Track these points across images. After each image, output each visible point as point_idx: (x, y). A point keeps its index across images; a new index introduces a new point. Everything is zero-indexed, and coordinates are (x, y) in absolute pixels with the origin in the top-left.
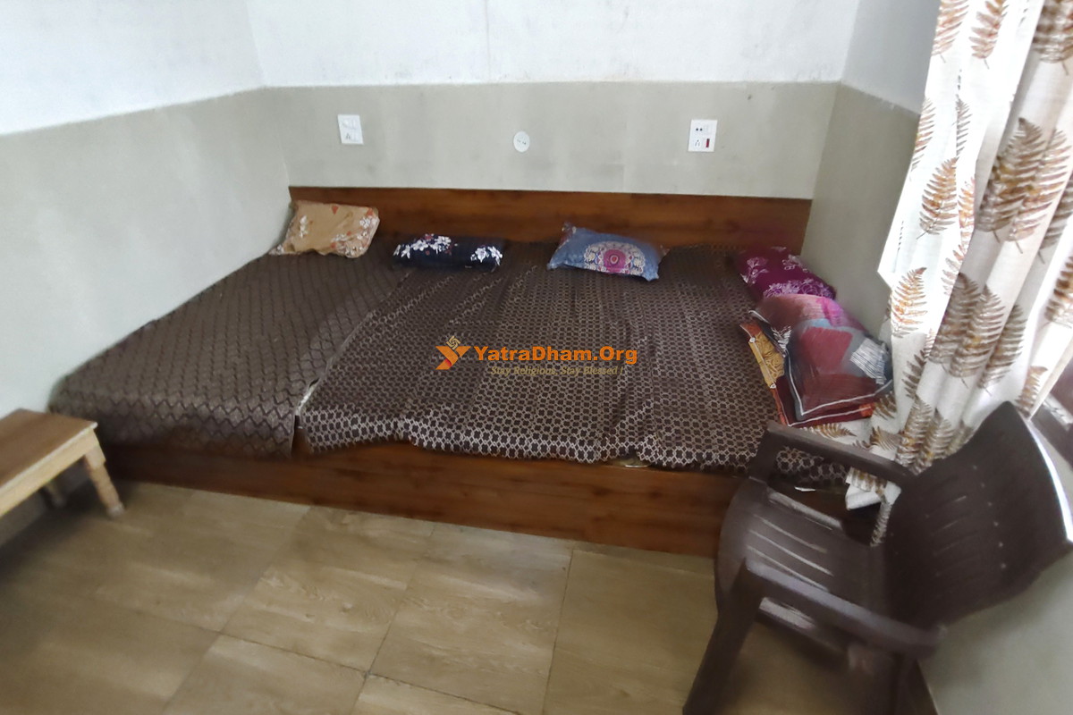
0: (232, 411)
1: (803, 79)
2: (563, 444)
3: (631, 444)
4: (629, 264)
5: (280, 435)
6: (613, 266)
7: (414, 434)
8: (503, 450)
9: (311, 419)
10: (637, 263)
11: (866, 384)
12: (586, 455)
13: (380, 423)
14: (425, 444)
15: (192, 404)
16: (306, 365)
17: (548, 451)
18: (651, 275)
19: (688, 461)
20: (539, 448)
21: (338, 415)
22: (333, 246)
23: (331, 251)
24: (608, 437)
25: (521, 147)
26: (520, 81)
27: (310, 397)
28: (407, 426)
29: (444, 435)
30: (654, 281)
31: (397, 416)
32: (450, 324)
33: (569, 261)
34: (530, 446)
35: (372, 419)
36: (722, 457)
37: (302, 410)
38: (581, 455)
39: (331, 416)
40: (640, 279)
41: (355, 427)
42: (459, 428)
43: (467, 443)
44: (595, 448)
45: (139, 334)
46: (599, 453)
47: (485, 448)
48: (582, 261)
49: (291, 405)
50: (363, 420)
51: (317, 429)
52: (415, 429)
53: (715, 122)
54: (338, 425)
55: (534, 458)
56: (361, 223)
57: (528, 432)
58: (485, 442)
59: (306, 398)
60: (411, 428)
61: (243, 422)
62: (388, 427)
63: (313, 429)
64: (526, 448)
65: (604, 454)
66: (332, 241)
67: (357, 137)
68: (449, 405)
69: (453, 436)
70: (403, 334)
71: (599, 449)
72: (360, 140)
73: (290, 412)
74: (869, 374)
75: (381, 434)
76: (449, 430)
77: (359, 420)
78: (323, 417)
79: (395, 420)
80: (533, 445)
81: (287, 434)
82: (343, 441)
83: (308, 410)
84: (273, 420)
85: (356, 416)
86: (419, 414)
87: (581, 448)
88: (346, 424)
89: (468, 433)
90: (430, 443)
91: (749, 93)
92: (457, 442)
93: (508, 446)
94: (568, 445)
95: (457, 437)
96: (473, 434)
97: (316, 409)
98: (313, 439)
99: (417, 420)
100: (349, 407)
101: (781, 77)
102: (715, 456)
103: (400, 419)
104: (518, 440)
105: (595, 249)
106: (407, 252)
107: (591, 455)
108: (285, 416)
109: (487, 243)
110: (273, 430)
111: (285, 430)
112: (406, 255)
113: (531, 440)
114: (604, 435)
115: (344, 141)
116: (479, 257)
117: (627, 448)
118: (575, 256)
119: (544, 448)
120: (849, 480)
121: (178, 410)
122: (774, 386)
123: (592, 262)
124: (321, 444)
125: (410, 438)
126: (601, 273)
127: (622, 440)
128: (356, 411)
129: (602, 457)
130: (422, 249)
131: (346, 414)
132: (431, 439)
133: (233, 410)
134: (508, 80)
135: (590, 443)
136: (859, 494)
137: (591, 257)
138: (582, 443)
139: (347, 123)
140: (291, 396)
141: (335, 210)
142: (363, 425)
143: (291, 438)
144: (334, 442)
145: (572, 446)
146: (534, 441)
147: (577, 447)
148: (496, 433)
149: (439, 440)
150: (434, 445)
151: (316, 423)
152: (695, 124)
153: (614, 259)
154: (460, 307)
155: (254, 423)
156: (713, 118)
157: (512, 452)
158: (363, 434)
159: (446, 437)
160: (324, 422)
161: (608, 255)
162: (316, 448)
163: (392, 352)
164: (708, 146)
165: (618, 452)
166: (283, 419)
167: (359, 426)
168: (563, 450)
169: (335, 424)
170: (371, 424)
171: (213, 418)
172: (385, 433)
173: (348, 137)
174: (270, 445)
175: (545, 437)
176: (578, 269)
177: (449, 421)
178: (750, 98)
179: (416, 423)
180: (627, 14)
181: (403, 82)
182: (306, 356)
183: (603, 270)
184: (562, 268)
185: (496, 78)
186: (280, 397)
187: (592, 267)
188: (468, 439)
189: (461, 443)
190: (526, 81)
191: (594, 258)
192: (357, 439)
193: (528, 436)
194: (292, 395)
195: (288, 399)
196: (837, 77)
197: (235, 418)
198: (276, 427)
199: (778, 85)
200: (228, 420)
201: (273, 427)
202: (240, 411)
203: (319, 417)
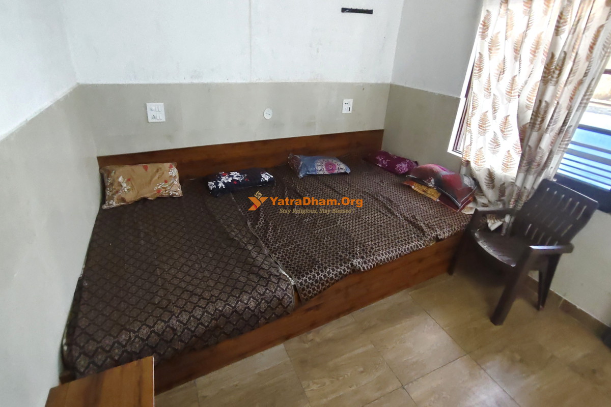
1: (379, 82)
2: (413, 244)
4: (338, 168)
5: (286, 301)
6: (331, 170)
7: (360, 266)
8: (394, 257)
9: (304, 283)
10: (341, 167)
11: (470, 189)
12: (422, 245)
13: (343, 268)
15: (217, 310)
17: (410, 250)
18: (348, 171)
19: (450, 233)
20: (406, 250)
21: (318, 274)
22: (159, 191)
23: (158, 195)
25: (268, 117)
26: (268, 82)
27: (286, 273)
29: (371, 261)
30: (350, 173)
33: (309, 171)
35: (337, 267)
36: (458, 228)
37: (294, 281)
39: (314, 276)
40: (345, 173)
41: (330, 275)
42: (374, 255)
43: (381, 260)
44: (424, 241)
47: (387, 259)
48: (316, 170)
50: (333, 270)
51: (308, 287)
52: (359, 263)
53: (352, 100)
54: (321, 278)
55: (405, 255)
56: (170, 173)
57: (398, 245)
58: (386, 257)
60: (357, 264)
61: (258, 305)
62: (348, 268)
63: (305, 288)
64: (402, 252)
66: (156, 188)
67: (162, 117)
69: (374, 259)
72: (164, 120)
74: (470, 186)
75: (345, 273)
76: (371, 257)
78: (310, 279)
80: (404, 249)
81: (290, 298)
82: (324, 287)
83: (299, 279)
84: (280, 294)
85: (328, 269)
86: (353, 256)
87: (419, 243)
88: (325, 276)
89: (379, 255)
90: (367, 267)
91: (363, 87)
92: (377, 261)
93: (395, 254)
95: (377, 259)
97: (302, 276)
98: (305, 294)
100: (319, 267)
101: (373, 81)
102: (456, 229)
103: (351, 262)
104: (397, 250)
105: (320, 164)
106: (221, 185)
108: (287, 288)
110: (280, 301)
112: (222, 187)
113: (401, 248)
114: (424, 234)
115: (150, 120)
116: (266, 179)
117: (435, 236)
118: (311, 169)
119: (408, 249)
120: (488, 221)
121: (206, 318)
122: (439, 200)
123: (320, 170)
124: (311, 295)
125: (359, 269)
126: (326, 175)
127: (432, 233)
128: (326, 267)
130: (230, 181)
131: (322, 271)
132: (367, 265)
133: (249, 300)
134: (262, 81)
135: (421, 239)
136: (493, 225)
137: (319, 168)
139: (154, 108)
141: (146, 168)
142: (335, 272)
143: (294, 300)
144: (319, 290)
145: (416, 243)
146: (404, 247)
149: (370, 264)
150: (369, 267)
151: (307, 284)
152: (345, 101)
153: (330, 167)
155: (267, 301)
156: (352, 98)
157: (397, 256)
158: (335, 277)
160: (312, 281)
161: (327, 165)
162: (306, 299)
164: (349, 110)
165: (432, 238)
167: (333, 274)
168: (414, 246)
169: (318, 279)
170: (339, 270)
171: (236, 311)
172: (348, 271)
173: (154, 117)
174: (280, 310)
175: (405, 244)
176: (314, 175)
178: (364, 89)
180: (318, 52)
181: (196, 81)
183: (326, 173)
184: (306, 176)
185: (254, 79)
187: (321, 173)
188: (380, 258)
189: (379, 261)
190: (270, 82)
191: (320, 168)
193: (399, 247)
194: (278, 276)
196: (389, 81)
197: (252, 304)
198: (283, 298)
199: (372, 84)
200: (248, 308)
201: (281, 298)
202: (254, 298)
203: (308, 280)
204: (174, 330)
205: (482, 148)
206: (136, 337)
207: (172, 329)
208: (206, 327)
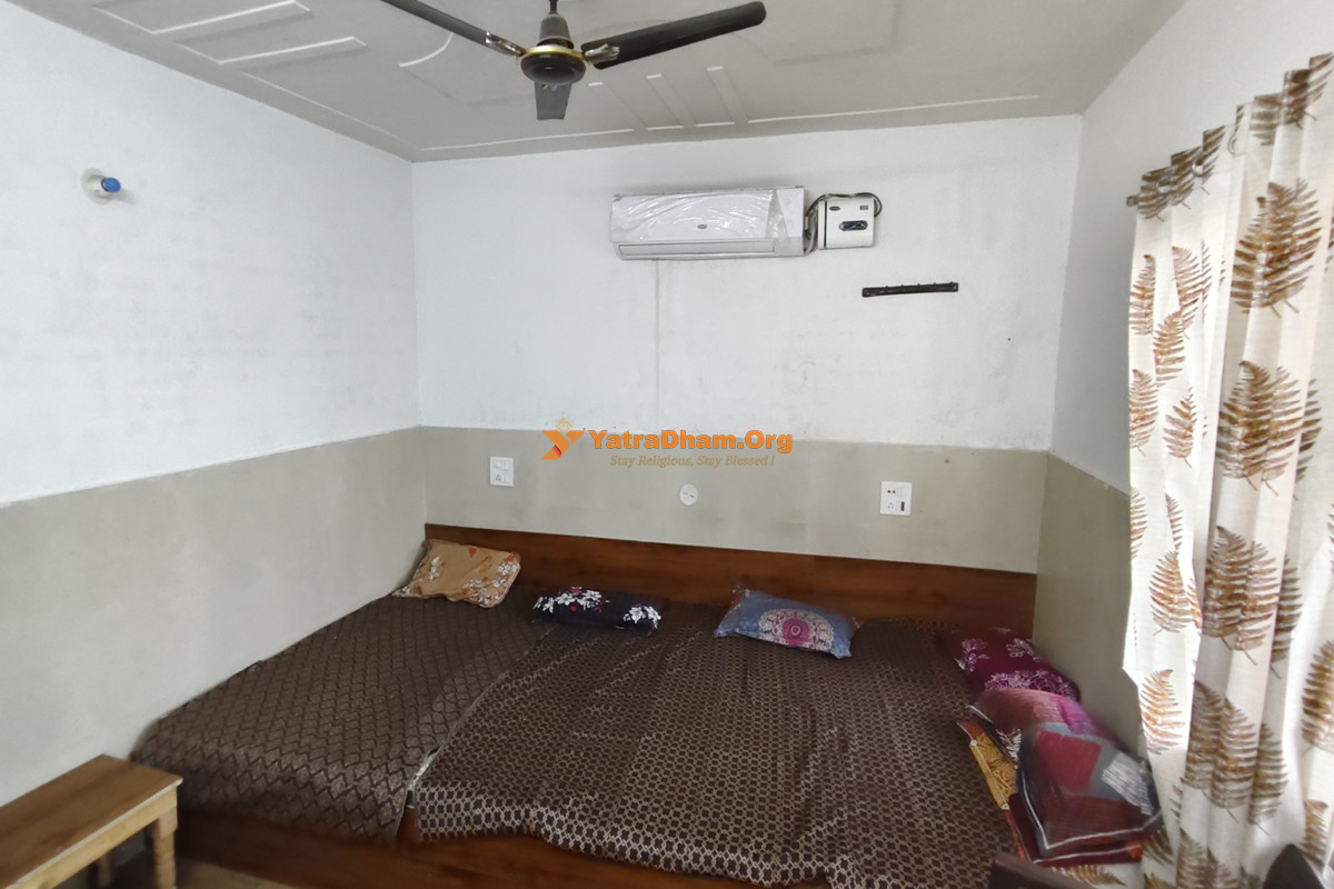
0: (336, 780)
1: (1003, 447)
2: (732, 857)
3: (820, 864)
4: (814, 638)
5: (386, 812)
6: (795, 637)
7: (548, 827)
8: (656, 858)
9: (427, 797)
10: (823, 636)
12: (761, 874)
13: (508, 809)
14: (561, 841)
15: (291, 765)
16: (425, 730)
17: (714, 865)
18: (842, 651)
20: (702, 860)
21: (460, 795)
22: (467, 591)
23: (462, 597)
24: (790, 851)
25: (687, 500)
27: (427, 769)
28: (540, 815)
29: (585, 832)
30: (845, 658)
31: (530, 801)
32: (597, 694)
33: (741, 628)
34: (691, 857)
35: (499, 803)
37: (417, 785)
38: (755, 873)
39: (450, 795)
40: (828, 656)
41: (478, 812)
42: (603, 824)
43: (612, 845)
44: (773, 866)
45: (242, 676)
46: (779, 873)
47: (634, 853)
48: (756, 629)
49: (405, 778)
50: (489, 803)
51: (432, 810)
52: (550, 820)
53: (909, 486)
54: (458, 806)
55: (695, 873)
57: (688, 837)
58: (634, 846)
59: (423, 769)
60: (545, 819)
61: (345, 793)
62: (517, 815)
63: (427, 810)
64: (686, 858)
65: (785, 875)
66: (467, 586)
67: (508, 480)
68: (592, 794)
69: (595, 834)
70: (540, 701)
71: (778, 868)
72: (510, 483)
73: (403, 785)
74: (1130, 800)
75: (508, 824)
76: (591, 826)
77: (484, 804)
78: (441, 796)
79: (527, 806)
80: (694, 854)
81: (394, 813)
82: (460, 829)
83: (425, 785)
84: (381, 794)
85: (481, 797)
86: (556, 802)
87: (755, 865)
88: (467, 807)
89: (614, 832)
90: (566, 841)
92: (600, 843)
93: (663, 853)
94: (738, 858)
95: (600, 836)
96: (620, 834)
97: (434, 785)
98: (424, 823)
99: (553, 809)
100: (473, 785)
101: (981, 443)
103: (533, 807)
104: (675, 847)
105: (772, 617)
106: (549, 606)
107: (767, 875)
108: (396, 790)
109: (644, 602)
110: (378, 806)
111: (394, 808)
112: (550, 609)
113: (691, 848)
114: (784, 850)
115: (493, 482)
116: (634, 618)
117: (814, 869)
118: (747, 623)
119: (708, 859)
121: (273, 773)
122: (1006, 807)
123: (768, 632)
124: (433, 830)
125: (543, 832)
126: (779, 645)
127: (808, 858)
128: (482, 792)
129: (782, 879)
130: (567, 603)
131: (469, 794)
132: (568, 836)
133: (336, 777)
135: (767, 858)
137: (767, 626)
138: (756, 857)
139: (498, 464)
140: (407, 767)
141: (473, 553)
142: (488, 810)
143: (398, 819)
144: (451, 829)
145: (744, 860)
146: (696, 850)
147: (750, 863)
148: (649, 834)
149: (578, 838)
150: (571, 844)
151: (431, 803)
152: (886, 485)
153: (796, 630)
154: (609, 674)
155: (358, 795)
156: (906, 481)
157: (667, 861)
158: (486, 821)
159: (587, 835)
160: (441, 802)
161: (788, 625)
162: (426, 835)
163: (527, 723)
164: (903, 509)
165: (802, 873)
166: (394, 793)
167: (483, 811)
168: (732, 865)
169: (454, 805)
170: (497, 809)
171: (311, 785)
172: (513, 823)
173: (498, 478)
174: (371, 825)
175: (710, 846)
176: (751, 638)
177: (591, 813)
178: (947, 461)
179: (552, 814)
182: (427, 719)
183: (783, 641)
184: (731, 636)
186: (393, 766)
187: (769, 638)
188: (613, 839)
189: (605, 844)
191: (770, 628)
192: (479, 828)
193: (688, 842)
194: (407, 765)
195: (402, 769)
196: (1045, 446)
197: (337, 787)
198: (383, 804)
199: (978, 450)
200: (329, 789)
201: (379, 802)
202: (345, 779)
203: (436, 797)
204: (237, 765)
205: (1169, 671)
206: (201, 748)
207: (235, 760)
208: (269, 785)
